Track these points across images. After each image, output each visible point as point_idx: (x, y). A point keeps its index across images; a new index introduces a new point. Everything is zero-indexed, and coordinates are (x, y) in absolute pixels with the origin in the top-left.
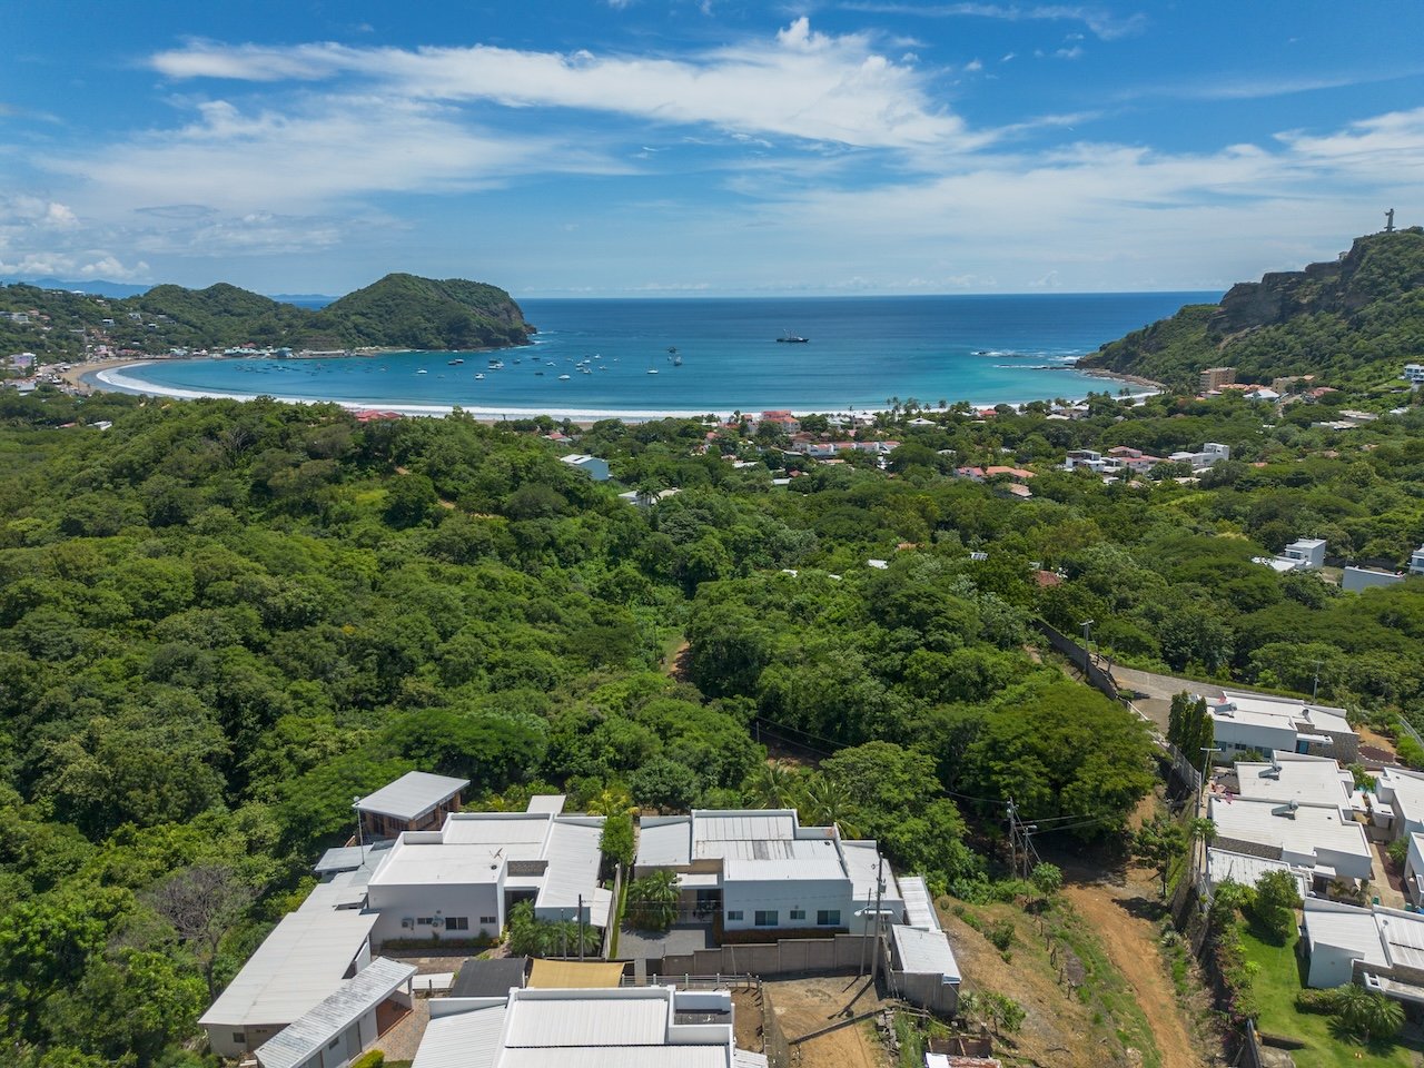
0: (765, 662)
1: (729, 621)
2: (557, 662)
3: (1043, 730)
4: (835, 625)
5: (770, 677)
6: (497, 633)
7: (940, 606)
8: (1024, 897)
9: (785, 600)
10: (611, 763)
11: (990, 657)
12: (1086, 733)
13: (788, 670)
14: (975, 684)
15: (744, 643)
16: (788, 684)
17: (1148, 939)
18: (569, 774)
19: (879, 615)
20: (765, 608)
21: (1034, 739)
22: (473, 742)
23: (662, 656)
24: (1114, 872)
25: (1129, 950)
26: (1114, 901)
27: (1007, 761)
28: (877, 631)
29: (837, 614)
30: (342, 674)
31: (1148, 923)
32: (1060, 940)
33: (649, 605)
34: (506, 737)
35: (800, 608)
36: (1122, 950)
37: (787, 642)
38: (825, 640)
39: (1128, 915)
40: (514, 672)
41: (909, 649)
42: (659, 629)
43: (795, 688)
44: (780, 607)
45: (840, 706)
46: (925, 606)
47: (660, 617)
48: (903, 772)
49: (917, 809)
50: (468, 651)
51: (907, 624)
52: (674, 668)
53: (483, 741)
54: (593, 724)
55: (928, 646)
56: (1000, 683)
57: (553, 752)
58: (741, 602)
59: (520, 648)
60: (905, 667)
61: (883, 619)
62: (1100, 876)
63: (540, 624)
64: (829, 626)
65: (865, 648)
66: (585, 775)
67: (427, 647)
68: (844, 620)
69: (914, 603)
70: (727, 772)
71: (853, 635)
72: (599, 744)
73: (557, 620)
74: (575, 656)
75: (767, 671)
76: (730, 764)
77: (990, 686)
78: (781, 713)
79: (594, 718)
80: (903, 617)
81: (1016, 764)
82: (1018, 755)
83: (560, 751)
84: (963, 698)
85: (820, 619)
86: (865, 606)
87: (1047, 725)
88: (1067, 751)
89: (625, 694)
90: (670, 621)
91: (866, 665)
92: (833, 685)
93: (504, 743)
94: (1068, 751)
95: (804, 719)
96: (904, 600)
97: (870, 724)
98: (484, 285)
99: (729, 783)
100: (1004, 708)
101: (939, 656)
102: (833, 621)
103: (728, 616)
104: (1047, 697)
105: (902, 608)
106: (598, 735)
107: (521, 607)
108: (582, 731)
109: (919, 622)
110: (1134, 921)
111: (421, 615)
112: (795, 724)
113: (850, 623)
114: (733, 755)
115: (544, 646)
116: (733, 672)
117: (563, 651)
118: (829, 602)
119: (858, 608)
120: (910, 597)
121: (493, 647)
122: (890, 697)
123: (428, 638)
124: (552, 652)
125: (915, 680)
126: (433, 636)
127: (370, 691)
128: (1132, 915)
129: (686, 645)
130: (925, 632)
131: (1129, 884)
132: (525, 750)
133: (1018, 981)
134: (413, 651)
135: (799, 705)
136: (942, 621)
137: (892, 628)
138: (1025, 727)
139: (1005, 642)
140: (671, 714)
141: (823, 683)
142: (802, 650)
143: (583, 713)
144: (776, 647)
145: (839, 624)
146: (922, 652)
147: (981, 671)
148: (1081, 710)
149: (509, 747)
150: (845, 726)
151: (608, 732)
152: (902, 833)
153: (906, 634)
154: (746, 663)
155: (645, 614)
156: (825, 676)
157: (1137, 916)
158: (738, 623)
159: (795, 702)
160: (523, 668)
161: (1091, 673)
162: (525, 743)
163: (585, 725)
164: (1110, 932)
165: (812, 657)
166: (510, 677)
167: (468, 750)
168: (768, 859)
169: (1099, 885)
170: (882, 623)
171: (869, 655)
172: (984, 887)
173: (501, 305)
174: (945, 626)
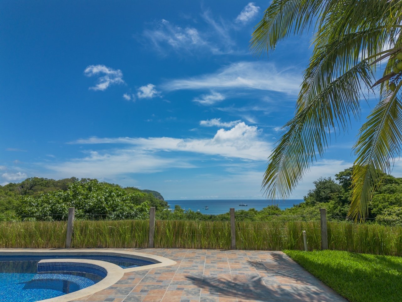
98: (154, 191)
173: (158, 197)
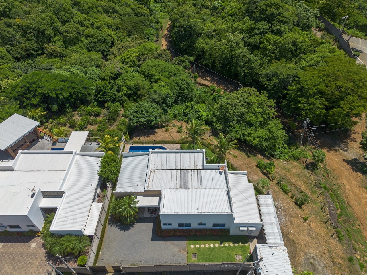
0: (199, 35)
1: (185, 15)
2: (114, 34)
3: (327, 82)
4: (230, 17)
5: (201, 43)
6: (89, 20)
7: (281, 10)
8: (305, 160)
9: (209, 4)
10: (126, 95)
11: (301, 37)
12: (350, 85)
13: (209, 40)
14: (291, 51)
15: (190, 27)
16: (208, 46)
17: (362, 187)
18: (106, 101)
19: (249, 13)
20: (201, 8)
21: (322, 87)
22: (55, 90)
23: (161, 27)
24: (343, 142)
25: (355, 195)
26: (344, 160)
27: (308, 97)
28: (249, 22)
29: (231, 12)
30: (19, 42)
31: (361, 176)
32: (324, 190)
33: (158, 2)
34: (73, 85)
35: (215, 8)
36: (351, 194)
37: (209, 27)
38: (225, 26)
39: (351, 170)
40: (95, 40)
41: (263, 33)
42: (162, 14)
43: (211, 48)
44: (207, 7)
45: (230, 58)
46: (274, 11)
47: (162, 8)
48: (258, 107)
49: (263, 125)
50: (74, 31)
51: (264, 20)
52: (166, 32)
53: (61, 89)
54: (117, 76)
55: (272, 32)
56: (303, 50)
57: (98, 91)
58: (191, 5)
59: (99, 28)
60: (260, 43)
61: (251, 15)
62: (337, 144)
63: (110, 14)
64: (227, 18)
65: (242, 31)
66: (114, 101)
67: (55, 29)
68: (234, 15)
69: (269, 9)
70: (178, 97)
71: (238, 24)
72: (121, 85)
73: (116, 12)
74: (122, 31)
75: (200, 40)
76: (179, 93)
77: (298, 52)
78: (205, 60)
79: (117, 72)
80: (263, 16)
81: (312, 100)
82: (314, 95)
83: (100, 91)
84: (285, 58)
85: (224, 14)
86: (244, 8)
87: (329, 79)
88: (337, 93)
89: (137, 54)
90: (166, 10)
91: (242, 39)
92: (227, 48)
93: (73, 88)
94: (339, 94)
95: (214, 62)
96: (264, 7)
97: (242, 68)
99: (179, 101)
100: (308, 68)
101: (277, 37)
102: (229, 15)
103: (185, 13)
104: (331, 63)
105: (262, 12)
106: (119, 82)
107: (102, 6)
108: (113, 78)
109: (270, 19)
110: (354, 174)
111: (50, 14)
112: (210, 64)
113: (236, 16)
114: (181, 89)
115: (109, 26)
116: (186, 40)
117: (117, 28)
118: (227, 5)
119: (240, 9)
120: (267, 5)
121: (87, 27)
122: (252, 57)
123: (55, 25)
124: (113, 29)
125: (265, 48)
126: (58, 24)
127: (34, 50)
128: (353, 170)
129: (170, 23)
130: (272, 24)
131: (350, 150)
132: (84, 91)
133: (313, 239)
134: (49, 31)
135: (212, 56)
136: (281, 18)
137: (257, 22)
138: (319, 80)
139: (305, 27)
140: (153, 69)
141: (223, 47)
142: (215, 31)
143: (113, 70)
144: (204, 29)
145: (231, 17)
146: (269, 35)
147: (294, 44)
148: (348, 72)
149: (75, 90)
150: (231, 66)
151: (124, 80)
152: (254, 138)
153: (263, 25)
154: (191, 36)
155: (156, 7)
156: (224, 44)
157: (356, 171)
158: (188, 16)
159: (211, 55)
160: (99, 38)
161: (341, 41)
162: (84, 88)
163: (114, 76)
164: (344, 182)
165: (219, 34)
166: (94, 42)
167: (53, 95)
168: (188, 188)
169: (336, 150)
170: (251, 18)
171: (245, 34)
172: (286, 151)
174: (282, 21)
